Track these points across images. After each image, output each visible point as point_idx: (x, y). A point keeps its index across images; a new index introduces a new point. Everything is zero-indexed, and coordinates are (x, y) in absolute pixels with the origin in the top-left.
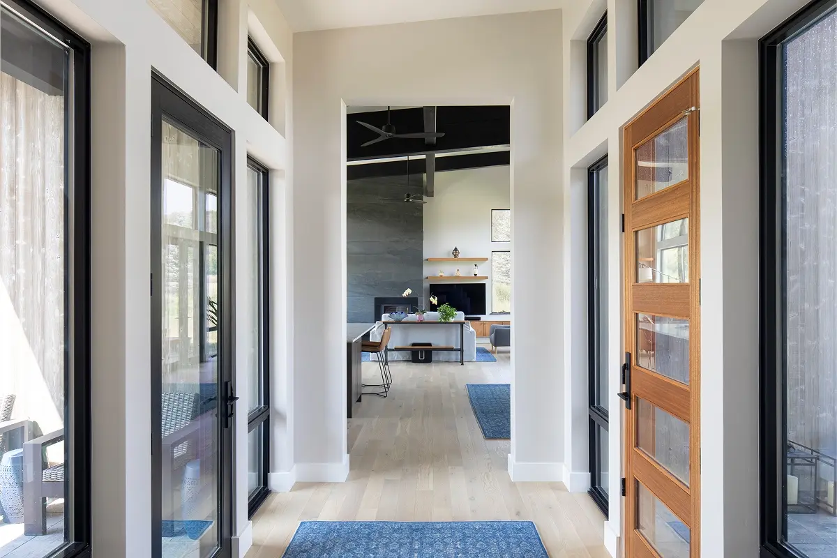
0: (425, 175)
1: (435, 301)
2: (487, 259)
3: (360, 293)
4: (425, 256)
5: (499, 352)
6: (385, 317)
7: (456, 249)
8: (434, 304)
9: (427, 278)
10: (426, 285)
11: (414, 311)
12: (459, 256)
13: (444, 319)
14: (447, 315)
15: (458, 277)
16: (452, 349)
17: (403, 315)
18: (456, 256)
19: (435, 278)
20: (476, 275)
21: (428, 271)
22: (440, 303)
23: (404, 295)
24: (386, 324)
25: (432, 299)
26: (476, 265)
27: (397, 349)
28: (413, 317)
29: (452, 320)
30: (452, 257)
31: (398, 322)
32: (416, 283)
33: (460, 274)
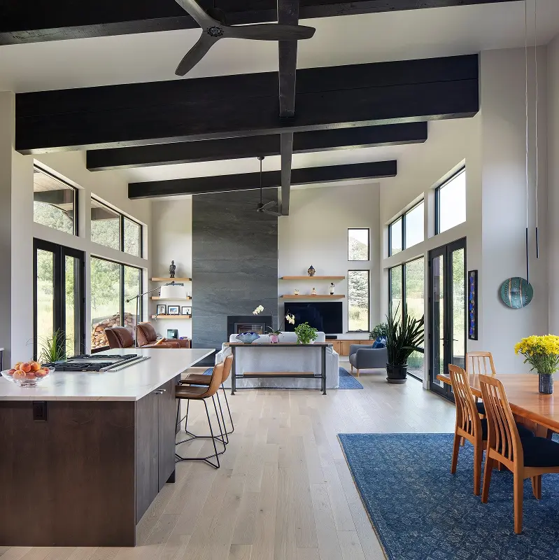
0: (280, 188)
1: (292, 320)
2: (344, 278)
3: (212, 312)
4: (280, 275)
5: (362, 374)
6: (233, 338)
7: (311, 268)
8: (291, 324)
9: (282, 296)
10: (281, 303)
11: (267, 331)
12: (315, 275)
13: (303, 341)
14: (306, 336)
15: (314, 296)
16: (312, 376)
17: (253, 336)
18: (311, 275)
19: (289, 296)
20: (332, 293)
21: (282, 290)
22: (298, 322)
23: (255, 312)
24: (233, 347)
25: (288, 317)
26: (332, 284)
27: (246, 376)
28: (265, 338)
29: (312, 342)
30: (308, 275)
31: (248, 345)
32: (270, 302)
33: (316, 292)
